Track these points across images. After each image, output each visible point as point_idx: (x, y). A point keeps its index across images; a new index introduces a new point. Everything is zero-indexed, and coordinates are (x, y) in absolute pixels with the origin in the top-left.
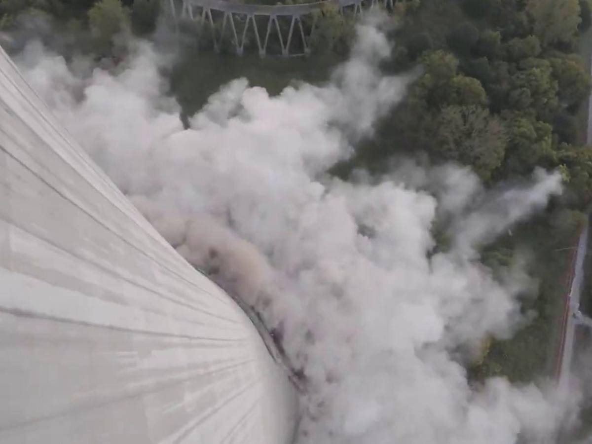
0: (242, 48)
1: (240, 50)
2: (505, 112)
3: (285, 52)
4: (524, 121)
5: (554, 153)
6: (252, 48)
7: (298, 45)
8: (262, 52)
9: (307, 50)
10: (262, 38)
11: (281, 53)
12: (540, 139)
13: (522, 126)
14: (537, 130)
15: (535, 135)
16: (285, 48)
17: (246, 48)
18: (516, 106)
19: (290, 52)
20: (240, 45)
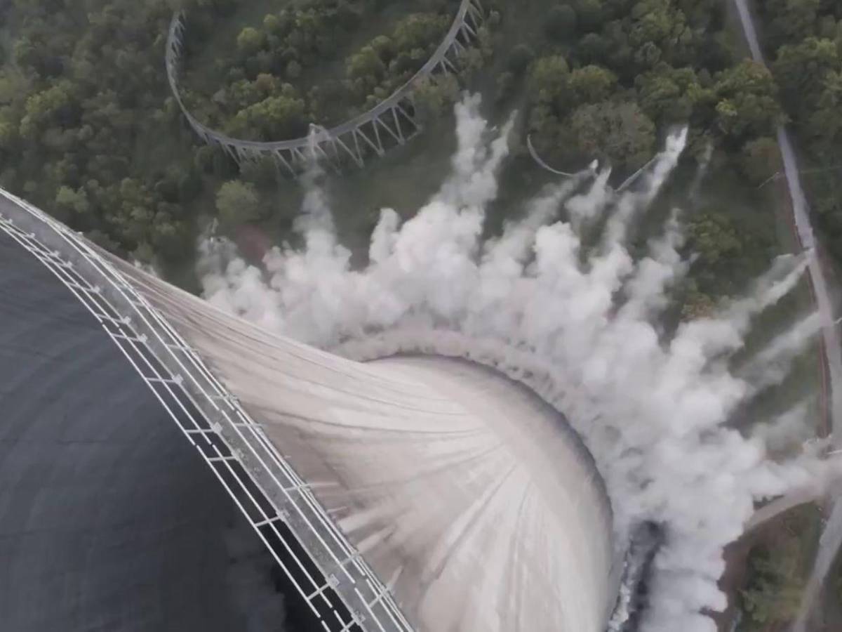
0: (361, 159)
1: (361, 162)
2: (639, 78)
3: (401, 140)
4: (658, 81)
5: (708, 92)
6: (369, 153)
7: (408, 128)
8: (381, 152)
9: (419, 127)
10: (375, 141)
11: (397, 143)
12: (683, 89)
13: (660, 87)
14: (676, 82)
15: (676, 88)
16: (398, 136)
17: (365, 158)
18: (646, 67)
19: (405, 136)
20: (358, 158)
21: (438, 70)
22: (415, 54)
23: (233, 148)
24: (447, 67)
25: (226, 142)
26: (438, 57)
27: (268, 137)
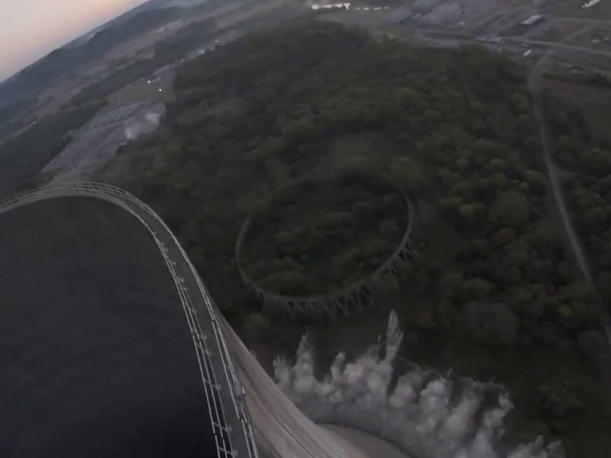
1: (333, 318)
3: (360, 309)
5: (553, 299)
6: (339, 313)
7: (365, 302)
9: (372, 303)
10: (344, 307)
11: (357, 310)
14: (532, 293)
16: (358, 306)
17: (337, 315)
19: (363, 307)
21: (386, 272)
22: (374, 261)
23: (262, 295)
24: (392, 271)
25: (259, 290)
26: (387, 265)
27: (283, 293)
